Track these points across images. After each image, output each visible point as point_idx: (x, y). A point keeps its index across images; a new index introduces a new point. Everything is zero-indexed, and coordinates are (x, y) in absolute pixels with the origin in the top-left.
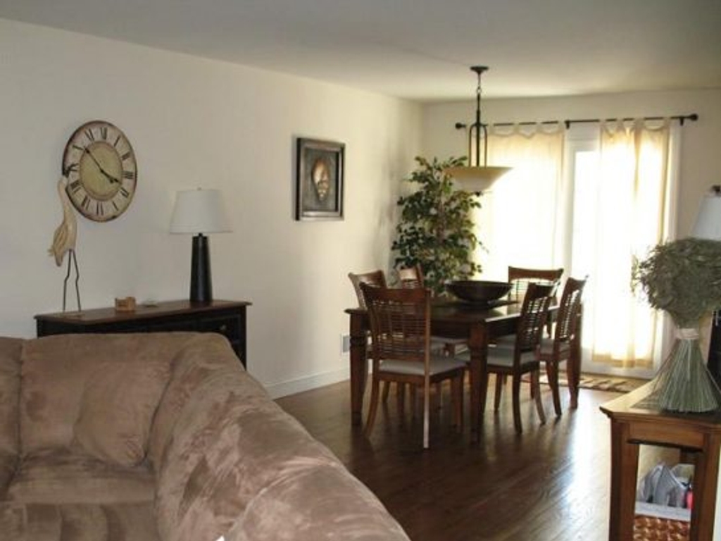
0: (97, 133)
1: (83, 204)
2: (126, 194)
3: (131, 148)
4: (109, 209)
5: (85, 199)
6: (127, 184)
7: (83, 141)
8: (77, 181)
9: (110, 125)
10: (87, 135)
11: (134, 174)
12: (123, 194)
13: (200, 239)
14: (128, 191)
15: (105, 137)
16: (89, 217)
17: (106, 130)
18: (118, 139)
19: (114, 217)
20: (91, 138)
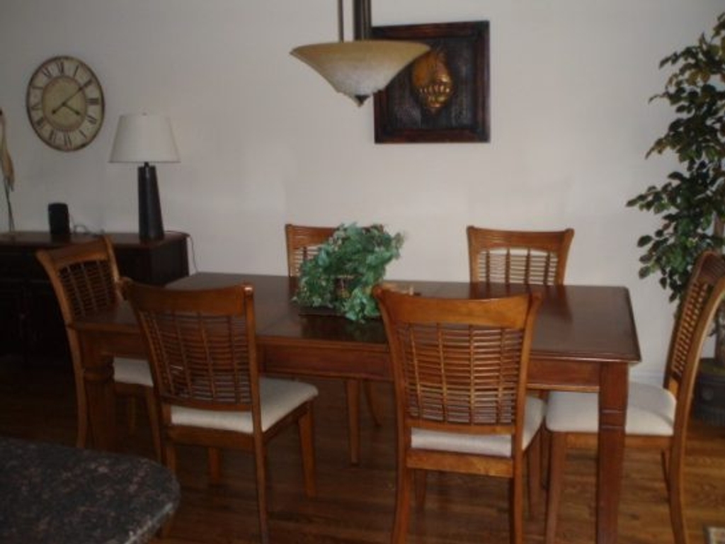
0: (54, 70)
1: (50, 138)
2: (93, 121)
3: (93, 74)
4: (76, 138)
5: (52, 133)
6: (94, 111)
7: (42, 81)
8: (42, 118)
9: (67, 58)
10: (45, 74)
11: (100, 101)
12: (91, 122)
13: (147, 169)
14: (96, 118)
15: (62, 70)
16: (58, 148)
17: (62, 64)
18: (77, 68)
19: (83, 146)
20: (49, 75)
